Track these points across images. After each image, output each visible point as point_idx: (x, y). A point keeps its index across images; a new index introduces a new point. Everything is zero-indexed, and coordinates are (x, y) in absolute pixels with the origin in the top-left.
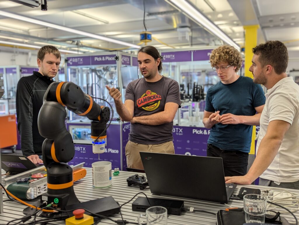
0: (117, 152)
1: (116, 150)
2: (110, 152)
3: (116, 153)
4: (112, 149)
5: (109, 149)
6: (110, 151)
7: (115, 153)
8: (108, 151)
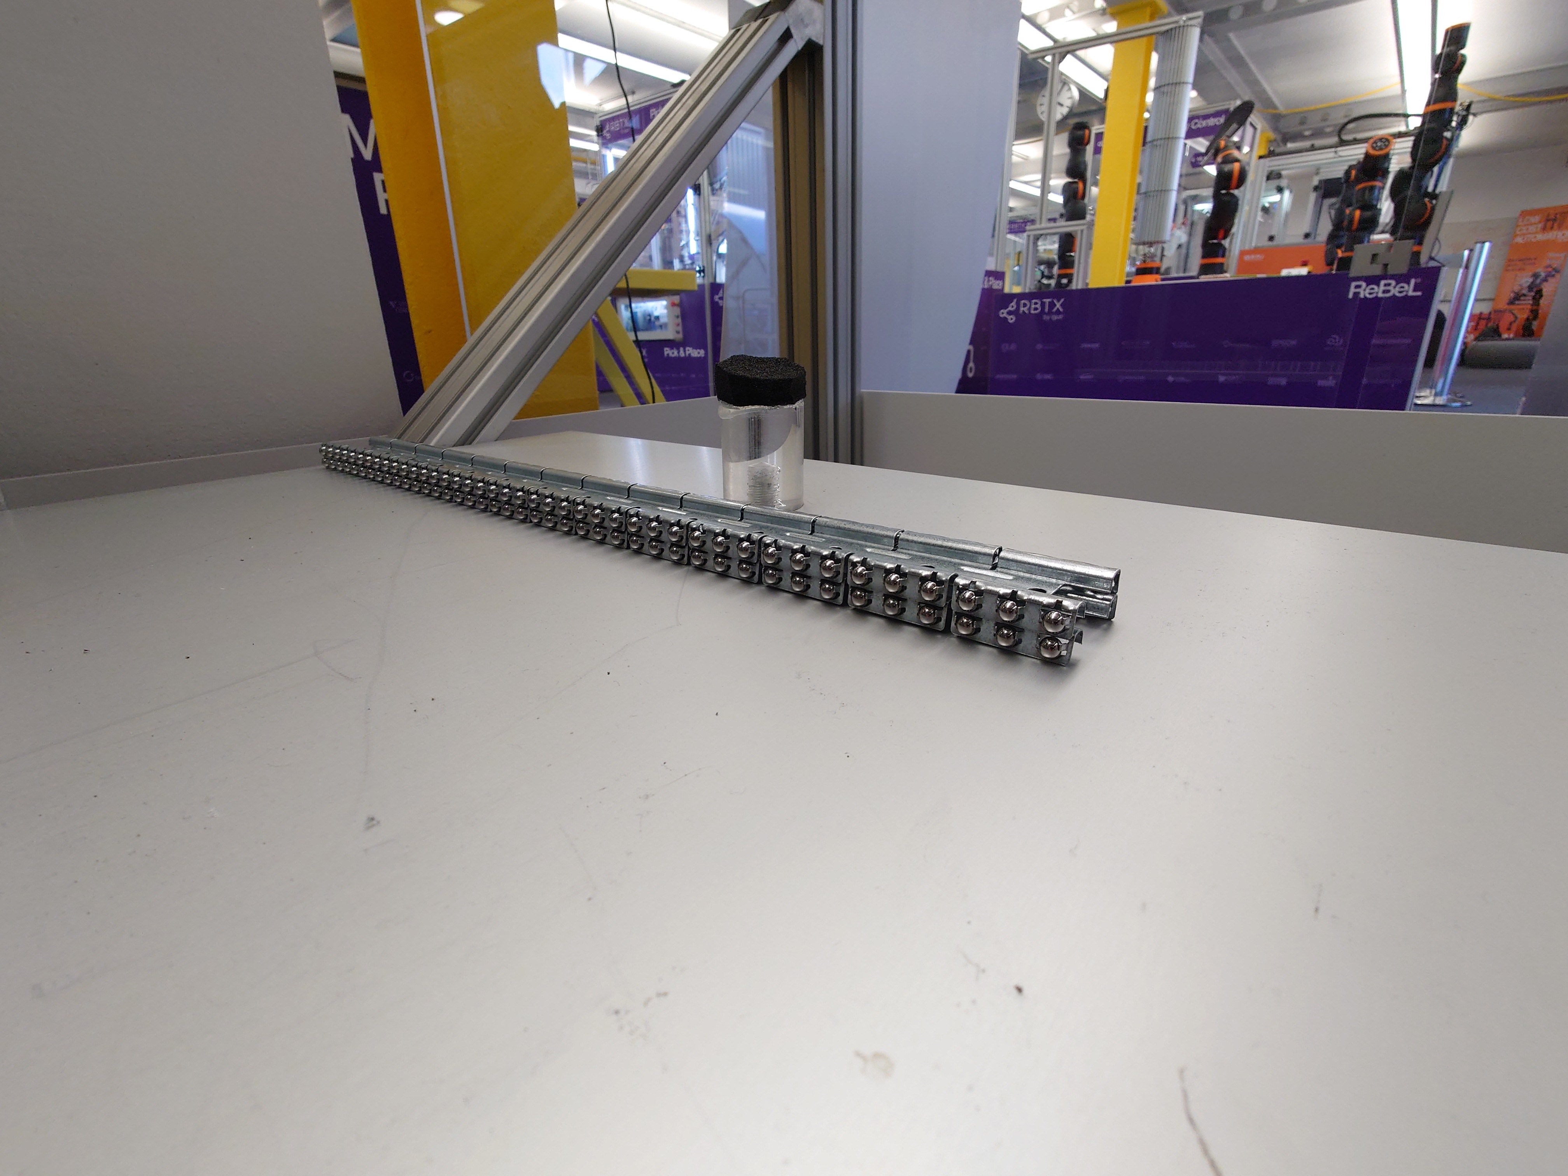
0: (702, 353)
1: (700, 349)
2: (690, 355)
3: (700, 358)
4: (693, 348)
5: (687, 348)
6: (689, 352)
7: (699, 356)
8: (685, 354)
